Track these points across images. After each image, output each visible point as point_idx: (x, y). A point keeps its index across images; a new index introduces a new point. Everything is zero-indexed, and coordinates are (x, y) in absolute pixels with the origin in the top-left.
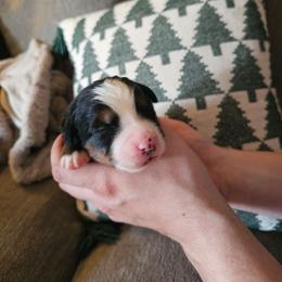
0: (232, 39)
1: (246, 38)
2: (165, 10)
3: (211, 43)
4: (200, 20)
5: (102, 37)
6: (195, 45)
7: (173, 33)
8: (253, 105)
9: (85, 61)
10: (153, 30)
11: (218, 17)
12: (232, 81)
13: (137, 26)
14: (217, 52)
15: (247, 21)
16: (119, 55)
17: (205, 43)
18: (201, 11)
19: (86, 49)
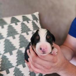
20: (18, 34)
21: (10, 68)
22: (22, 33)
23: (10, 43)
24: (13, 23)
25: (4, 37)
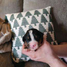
0: (47, 22)
1: (50, 22)
2: (34, 15)
3: (44, 22)
4: (41, 17)
6: (41, 22)
7: (36, 20)
8: (52, 34)
10: (32, 19)
11: (45, 17)
12: (48, 29)
13: (28, 18)
14: (45, 24)
15: (50, 19)
16: (24, 23)
17: (43, 22)
18: (41, 16)
19: (15, 21)
20: (28, 24)
21: (20, 46)
22: (31, 24)
23: (23, 30)
24: (26, 16)
25: (19, 25)
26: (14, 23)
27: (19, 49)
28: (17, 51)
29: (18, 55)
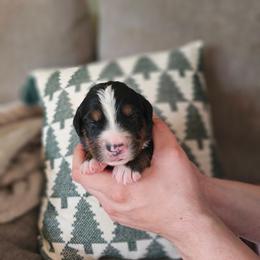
3: (169, 101)
5: (78, 89)
6: (157, 102)
9: (58, 108)
11: (173, 84)
15: (195, 88)
19: (60, 97)
21: (70, 195)
26: (59, 104)
27: (64, 205)
28: (57, 215)
29: (59, 232)
